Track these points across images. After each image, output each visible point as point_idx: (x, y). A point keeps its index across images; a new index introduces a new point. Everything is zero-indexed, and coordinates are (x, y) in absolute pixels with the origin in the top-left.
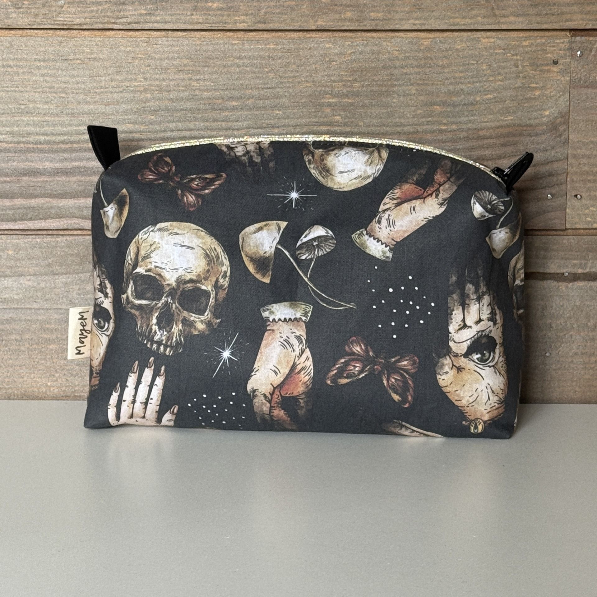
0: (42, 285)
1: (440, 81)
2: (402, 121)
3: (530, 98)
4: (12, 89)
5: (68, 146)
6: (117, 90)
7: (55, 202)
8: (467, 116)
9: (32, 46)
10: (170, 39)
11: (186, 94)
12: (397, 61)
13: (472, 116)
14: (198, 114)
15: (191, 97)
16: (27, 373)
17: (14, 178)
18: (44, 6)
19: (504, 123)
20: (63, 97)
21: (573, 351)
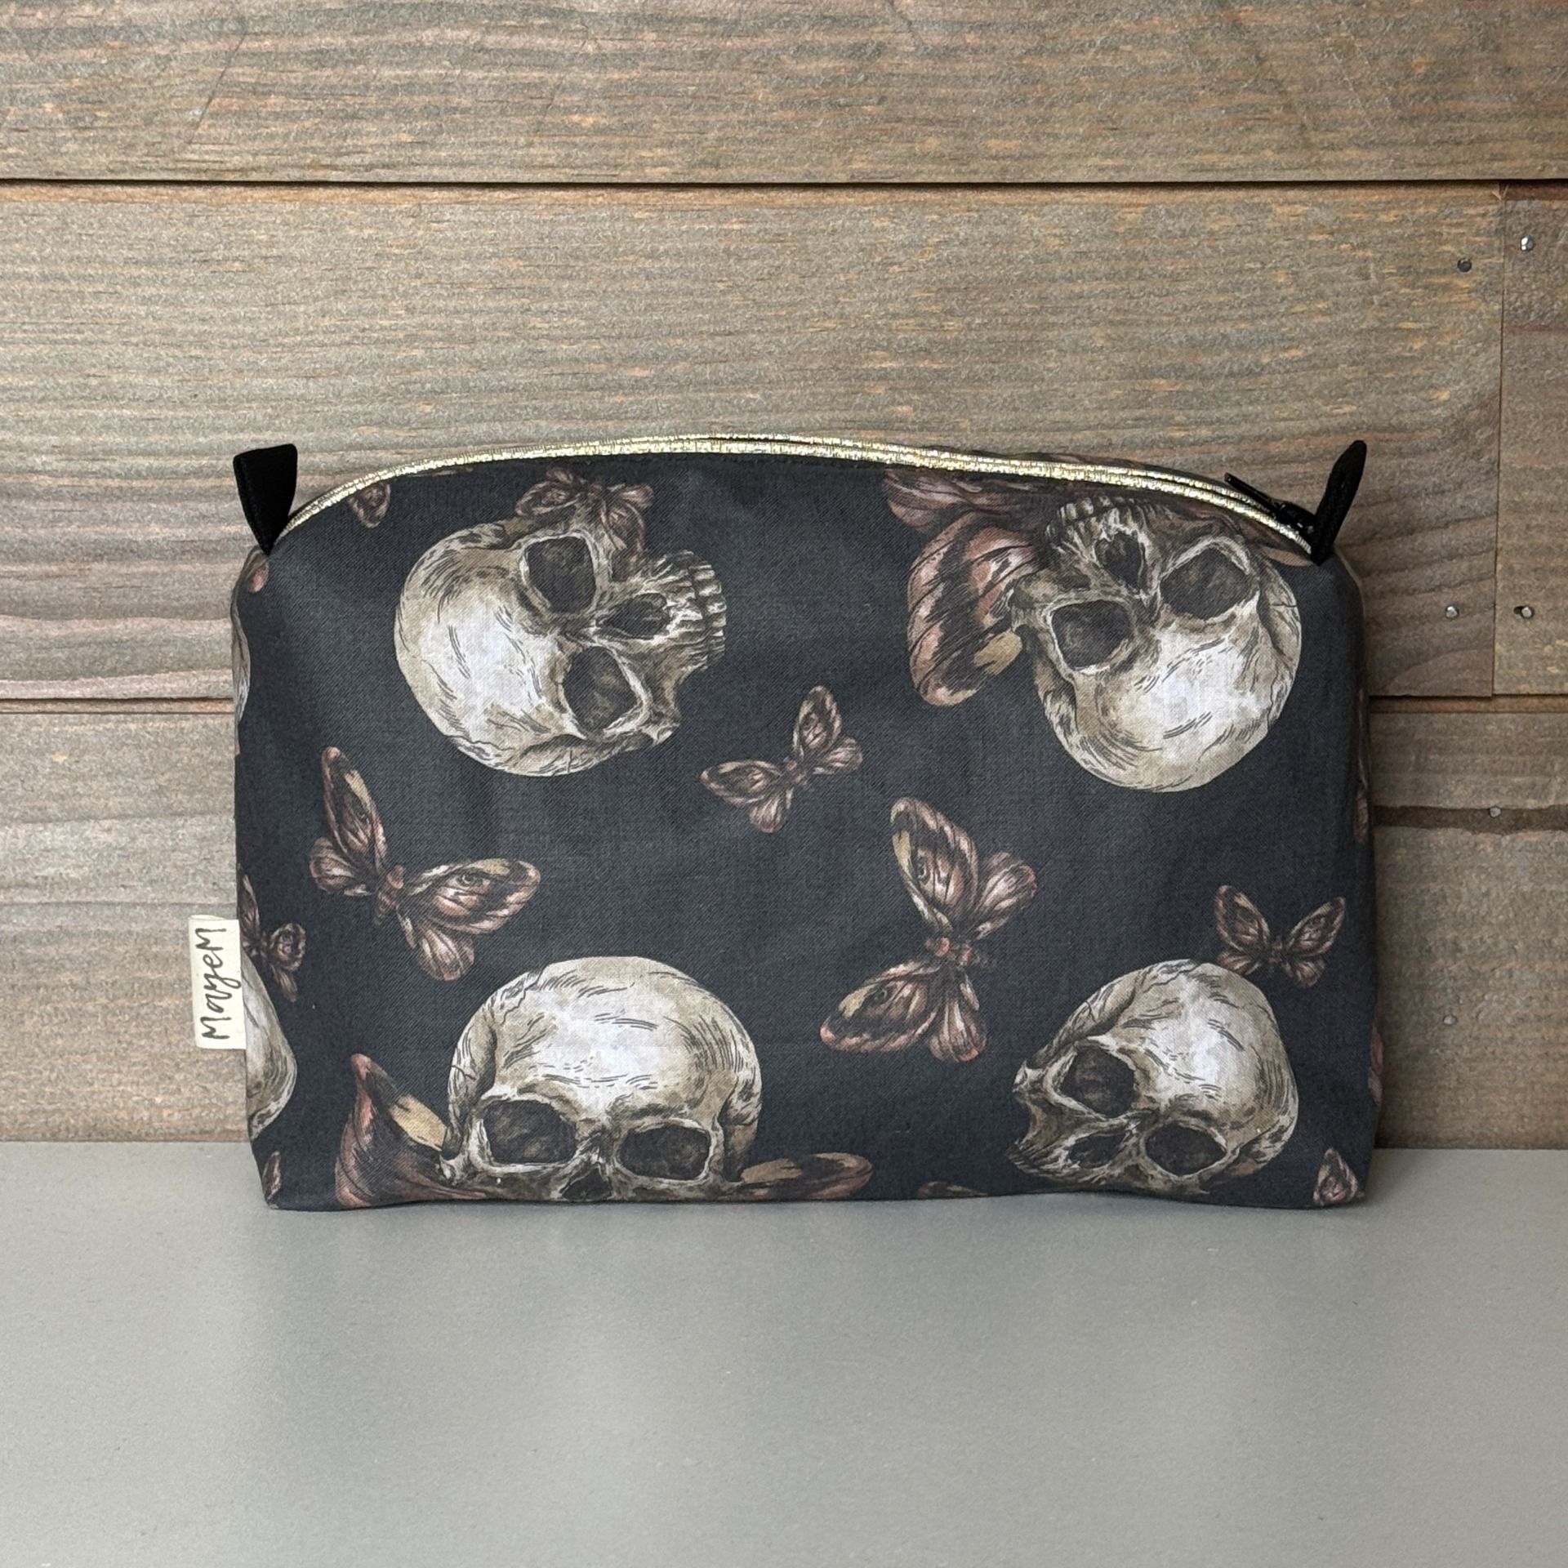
0: (142, 842)
1: (1169, 315)
2: (1070, 416)
3: (1400, 358)
4: (67, 336)
5: (211, 482)
6: (337, 339)
7: (176, 628)
8: (1238, 403)
9: (118, 226)
10: (472, 209)
11: (517, 347)
12: (1055, 263)
13: (1251, 403)
14: (547, 399)
15: (527, 355)
16: (101, 1071)
17: (71, 566)
18: (148, 122)
19: (1334, 422)
20: (197, 358)
21: (1514, 1012)
